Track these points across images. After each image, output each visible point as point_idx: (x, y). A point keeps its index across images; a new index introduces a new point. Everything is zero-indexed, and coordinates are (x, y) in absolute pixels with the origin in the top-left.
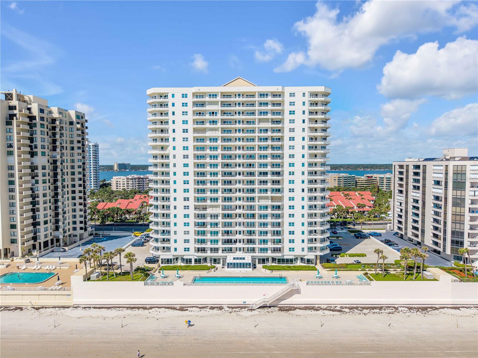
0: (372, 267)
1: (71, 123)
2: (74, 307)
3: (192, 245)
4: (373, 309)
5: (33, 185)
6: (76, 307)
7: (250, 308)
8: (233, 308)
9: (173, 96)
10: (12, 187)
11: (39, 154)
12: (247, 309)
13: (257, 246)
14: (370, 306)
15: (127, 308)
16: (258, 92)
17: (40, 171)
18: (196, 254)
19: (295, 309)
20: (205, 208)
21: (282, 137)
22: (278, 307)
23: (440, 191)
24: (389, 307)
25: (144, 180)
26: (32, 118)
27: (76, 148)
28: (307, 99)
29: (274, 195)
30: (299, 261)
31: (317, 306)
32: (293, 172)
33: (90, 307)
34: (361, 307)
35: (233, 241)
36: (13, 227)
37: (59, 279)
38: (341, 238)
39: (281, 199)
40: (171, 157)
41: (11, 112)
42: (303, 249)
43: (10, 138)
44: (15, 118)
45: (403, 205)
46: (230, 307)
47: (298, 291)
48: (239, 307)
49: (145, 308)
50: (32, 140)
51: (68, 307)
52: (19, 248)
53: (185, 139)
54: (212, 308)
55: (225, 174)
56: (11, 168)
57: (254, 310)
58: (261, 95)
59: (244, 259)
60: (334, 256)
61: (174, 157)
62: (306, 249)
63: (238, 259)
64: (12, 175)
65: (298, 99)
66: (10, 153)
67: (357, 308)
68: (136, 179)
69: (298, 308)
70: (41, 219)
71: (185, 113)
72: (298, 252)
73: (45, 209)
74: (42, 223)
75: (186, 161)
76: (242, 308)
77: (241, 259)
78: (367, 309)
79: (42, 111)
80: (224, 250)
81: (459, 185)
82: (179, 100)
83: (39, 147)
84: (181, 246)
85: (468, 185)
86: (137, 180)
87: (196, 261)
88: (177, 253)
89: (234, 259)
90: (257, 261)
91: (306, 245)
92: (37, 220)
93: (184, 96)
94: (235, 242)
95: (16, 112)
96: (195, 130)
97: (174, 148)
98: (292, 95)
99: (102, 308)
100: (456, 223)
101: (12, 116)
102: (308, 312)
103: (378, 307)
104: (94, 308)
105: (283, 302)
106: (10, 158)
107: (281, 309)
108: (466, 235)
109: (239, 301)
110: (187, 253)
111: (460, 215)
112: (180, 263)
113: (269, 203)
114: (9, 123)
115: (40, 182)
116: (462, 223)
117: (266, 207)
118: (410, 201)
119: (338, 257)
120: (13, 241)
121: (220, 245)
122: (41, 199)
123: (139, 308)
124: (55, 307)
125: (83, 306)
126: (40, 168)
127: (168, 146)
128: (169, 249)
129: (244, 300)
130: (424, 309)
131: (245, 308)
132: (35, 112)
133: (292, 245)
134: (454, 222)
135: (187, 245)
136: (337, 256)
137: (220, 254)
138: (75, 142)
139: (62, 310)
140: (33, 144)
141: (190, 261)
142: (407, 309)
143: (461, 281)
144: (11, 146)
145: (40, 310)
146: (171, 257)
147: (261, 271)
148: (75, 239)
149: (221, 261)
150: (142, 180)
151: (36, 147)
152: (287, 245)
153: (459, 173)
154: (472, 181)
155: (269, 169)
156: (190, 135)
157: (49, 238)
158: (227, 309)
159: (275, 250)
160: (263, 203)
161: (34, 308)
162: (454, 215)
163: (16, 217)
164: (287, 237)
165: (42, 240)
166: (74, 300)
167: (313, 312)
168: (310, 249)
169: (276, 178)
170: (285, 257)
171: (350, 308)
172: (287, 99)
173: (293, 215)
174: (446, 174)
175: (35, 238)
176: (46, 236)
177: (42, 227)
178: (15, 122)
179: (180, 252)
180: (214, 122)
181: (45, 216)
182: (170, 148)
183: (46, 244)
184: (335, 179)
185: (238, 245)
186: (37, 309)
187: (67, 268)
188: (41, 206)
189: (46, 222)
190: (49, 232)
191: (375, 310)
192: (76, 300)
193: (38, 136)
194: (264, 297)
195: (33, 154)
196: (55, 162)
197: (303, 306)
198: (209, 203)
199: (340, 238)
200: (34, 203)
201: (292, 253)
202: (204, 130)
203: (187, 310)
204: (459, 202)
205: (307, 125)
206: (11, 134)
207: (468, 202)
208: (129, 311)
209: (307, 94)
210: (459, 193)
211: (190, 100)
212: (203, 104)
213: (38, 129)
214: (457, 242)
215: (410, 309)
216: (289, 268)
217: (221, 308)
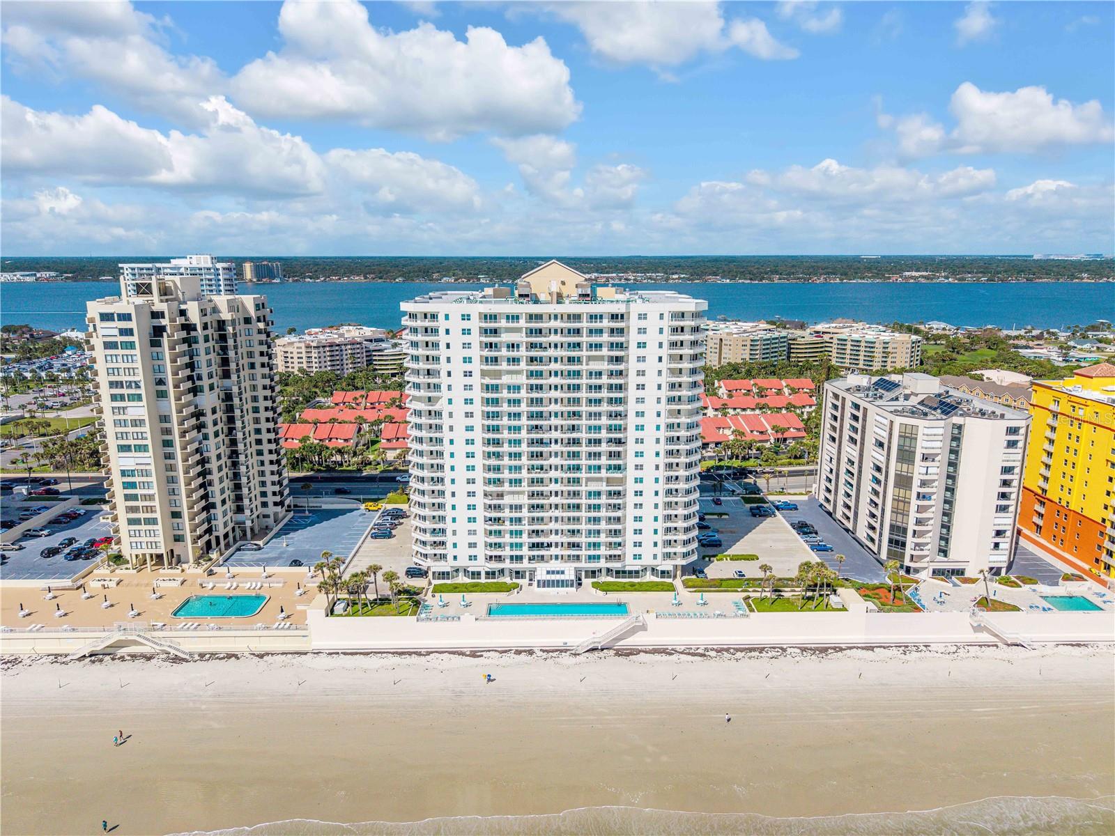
0: (759, 585)
1: (247, 321)
2: (314, 653)
3: (481, 551)
4: (751, 652)
5: (200, 443)
6: (317, 653)
7: (573, 652)
8: (548, 651)
9: (447, 317)
10: (169, 450)
11: (206, 388)
12: (568, 653)
13: (583, 553)
14: (747, 646)
15: (393, 653)
16: (587, 313)
17: (209, 419)
18: (487, 565)
19: (639, 652)
20: (500, 495)
21: (626, 384)
22: (614, 650)
23: (881, 458)
24: (774, 648)
25: (343, 347)
26: (188, 327)
27: (258, 365)
28: (667, 323)
29: (610, 475)
30: (648, 573)
31: (670, 648)
32: (642, 439)
33: (338, 653)
34: (734, 649)
35: (545, 545)
36: (177, 515)
37: (282, 611)
38: (727, 517)
39: (622, 481)
40: (445, 415)
41: (156, 322)
42: (655, 557)
43: (160, 369)
44: (165, 334)
45: (834, 462)
46: (544, 651)
47: (644, 628)
48: (557, 651)
49: (419, 654)
50: (192, 366)
51: (306, 654)
52: (189, 549)
53: (468, 387)
54: (518, 652)
55: (532, 442)
56: (165, 419)
57: (579, 654)
58: (591, 317)
59: (563, 572)
60: (707, 559)
61: (451, 415)
62: (660, 556)
63: (553, 572)
64: (168, 431)
65: (652, 324)
66: (162, 395)
67: (727, 650)
68: (324, 347)
69: (644, 652)
70: (217, 499)
71: (467, 346)
72: (647, 560)
73: (221, 481)
74: (219, 504)
75: (469, 422)
76: (561, 651)
77: (558, 572)
78: (742, 652)
79: (203, 313)
80: (531, 559)
81: (906, 455)
82: (456, 325)
83: (205, 377)
84: (463, 552)
85: (918, 457)
86: (328, 349)
87: (487, 573)
88: (457, 564)
89: (548, 572)
90: (583, 573)
91: (660, 550)
92: (211, 500)
93: (466, 317)
94: (549, 545)
95: (164, 322)
96: (484, 374)
97: (450, 401)
98: (642, 317)
99: (356, 654)
100: (897, 513)
101: (159, 331)
102: (657, 657)
103: (758, 648)
104: (345, 654)
105: (621, 643)
106: (163, 403)
107: (619, 653)
108: (910, 533)
109: (557, 642)
110: (473, 563)
111: (904, 502)
112: (462, 579)
113: (604, 487)
114: (155, 343)
115: (211, 436)
116: (905, 514)
117: (599, 494)
118: (844, 460)
119: (713, 562)
120: (178, 539)
121: (525, 551)
122: (213, 465)
123: (410, 654)
124: (286, 654)
125: (327, 652)
126: (208, 412)
127: (439, 398)
128: (443, 557)
129: (565, 640)
130: (823, 650)
131: (566, 651)
132: (194, 316)
133: (637, 551)
134: (895, 511)
135: (473, 552)
136: (712, 559)
137: (525, 564)
138: (257, 354)
139: (298, 659)
140: (194, 373)
141: (479, 573)
142: (799, 651)
143: (880, 610)
144: (161, 382)
145: (265, 658)
146: (448, 569)
147: (589, 593)
148: (267, 522)
149: (527, 574)
150: (337, 348)
151: (200, 378)
152: (630, 550)
153: (907, 437)
154: (925, 451)
155: (604, 434)
156: (476, 380)
157: (230, 527)
158: (540, 653)
159: (611, 558)
160: (593, 487)
161: (254, 654)
162: (896, 500)
163: (181, 500)
164: (630, 538)
165: (221, 532)
166: (313, 643)
167: (665, 657)
168: (668, 556)
169: (614, 448)
170: (627, 568)
171: (718, 651)
172: (634, 323)
173: (641, 505)
174: (890, 435)
175: (210, 531)
176: (225, 525)
177: (219, 511)
178: (165, 341)
179: (463, 562)
180: (515, 360)
181: (222, 491)
182: (444, 401)
184: (744, 343)
185: (553, 551)
186: (261, 656)
187: (281, 585)
188: (214, 476)
189: (223, 502)
190: (228, 517)
191: (753, 654)
192: (316, 644)
193: (201, 359)
194: (595, 636)
195: (195, 391)
196: (228, 397)
197: (651, 648)
198: (506, 487)
199: (724, 517)
200: (204, 474)
201: (637, 562)
202: (498, 374)
203: (482, 656)
204: (904, 482)
205: (664, 366)
206: (160, 362)
207: (916, 483)
208: (397, 659)
209: (666, 316)
210: (905, 466)
211: (475, 324)
212: (495, 332)
213: (201, 346)
214: (897, 542)
215: (803, 650)
216: (633, 587)
217: (531, 652)
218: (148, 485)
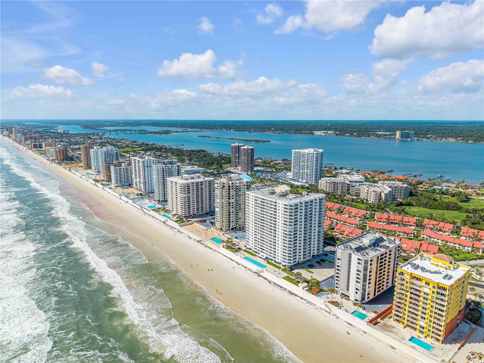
1: (245, 185)
3: (253, 246)
5: (229, 209)
9: (250, 195)
10: (223, 209)
11: (231, 198)
13: (269, 254)
15: (229, 259)
17: (231, 204)
18: (254, 249)
19: (261, 277)
21: (276, 218)
22: (257, 274)
26: (229, 186)
32: (279, 231)
35: (263, 249)
36: (223, 222)
39: (275, 240)
43: (223, 194)
44: (224, 187)
50: (229, 194)
53: (252, 210)
56: (223, 203)
58: (271, 201)
61: (250, 215)
62: (282, 261)
64: (223, 205)
65: (281, 205)
66: (223, 198)
70: (231, 221)
71: (252, 202)
73: (233, 217)
76: (251, 270)
77: (263, 256)
79: (232, 184)
80: (261, 251)
82: (251, 197)
83: (231, 196)
91: (282, 259)
93: (253, 196)
95: (225, 185)
96: (255, 208)
97: (250, 212)
98: (279, 203)
102: (264, 279)
105: (260, 273)
106: (223, 200)
107: (259, 275)
109: (251, 268)
113: (272, 240)
115: (231, 208)
120: (223, 226)
122: (231, 214)
125: (222, 254)
126: (231, 203)
133: (278, 258)
139: (218, 253)
144: (223, 196)
146: (249, 248)
155: (273, 228)
157: (234, 227)
158: (248, 269)
159: (273, 257)
163: (224, 219)
164: (277, 254)
165: (231, 227)
169: (274, 232)
170: (276, 261)
172: (278, 205)
175: (229, 226)
176: (233, 226)
177: (231, 223)
178: (224, 189)
180: (259, 207)
181: (233, 219)
183: (232, 229)
185: (264, 251)
186: (214, 251)
188: (231, 216)
189: (233, 222)
190: (234, 225)
192: (220, 251)
193: (231, 193)
195: (229, 199)
198: (257, 234)
200: (229, 215)
201: (278, 260)
203: (239, 265)
205: (283, 216)
206: (223, 192)
211: (254, 198)
212: (256, 200)
213: (231, 190)
217: (246, 268)
218: (218, 215)
